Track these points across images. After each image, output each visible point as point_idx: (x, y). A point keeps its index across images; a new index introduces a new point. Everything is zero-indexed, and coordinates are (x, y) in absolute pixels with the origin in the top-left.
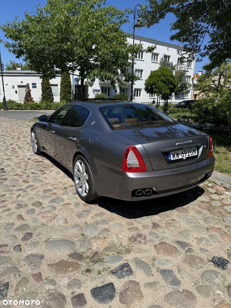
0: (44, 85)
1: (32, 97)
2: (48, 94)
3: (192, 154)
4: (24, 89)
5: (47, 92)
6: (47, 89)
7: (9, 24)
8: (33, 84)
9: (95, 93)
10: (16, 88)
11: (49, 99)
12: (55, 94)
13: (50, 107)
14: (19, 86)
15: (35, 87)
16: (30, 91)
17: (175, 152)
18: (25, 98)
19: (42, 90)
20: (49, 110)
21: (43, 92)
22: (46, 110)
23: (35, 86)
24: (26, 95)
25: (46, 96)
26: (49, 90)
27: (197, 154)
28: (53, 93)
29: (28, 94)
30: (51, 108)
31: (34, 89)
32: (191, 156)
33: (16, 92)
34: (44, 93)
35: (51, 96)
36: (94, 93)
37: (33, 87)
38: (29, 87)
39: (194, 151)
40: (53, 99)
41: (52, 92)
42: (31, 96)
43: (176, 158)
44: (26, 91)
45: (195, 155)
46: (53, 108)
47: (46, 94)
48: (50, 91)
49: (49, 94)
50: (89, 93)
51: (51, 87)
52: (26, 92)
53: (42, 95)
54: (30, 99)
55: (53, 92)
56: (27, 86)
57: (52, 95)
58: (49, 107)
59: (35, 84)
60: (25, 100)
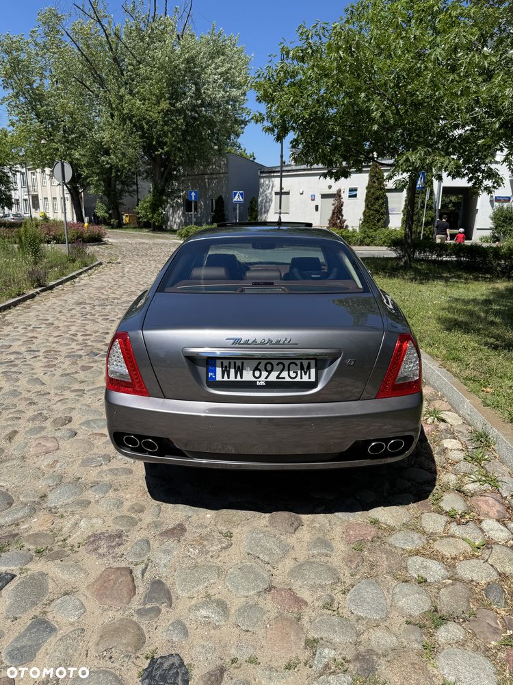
0: (372, 190)
1: (344, 218)
2: (376, 211)
3: (293, 375)
4: (331, 201)
5: (376, 206)
6: (377, 199)
7: (259, 75)
8: (351, 190)
9: (496, 204)
10: (318, 201)
11: (378, 221)
12: (393, 211)
13: (371, 239)
14: (324, 196)
15: (355, 196)
16: (342, 206)
17: (232, 361)
18: (330, 221)
19: (366, 201)
20: (368, 245)
21: (367, 206)
22: (360, 245)
23: (354, 193)
24: (333, 214)
25: (372, 215)
26: (381, 201)
27: (313, 379)
28: (389, 208)
29: (338, 212)
30: (372, 242)
31: (353, 200)
32: (288, 379)
33: (317, 208)
34: (370, 209)
35: (382, 214)
36: (493, 207)
37: (350, 196)
38: (340, 196)
39: (302, 368)
40: (387, 222)
41: (387, 207)
42: (342, 216)
43: (232, 378)
44: (333, 205)
45: (305, 378)
46: (377, 242)
47: (372, 212)
48: (383, 204)
49: (379, 211)
50: (478, 207)
51: (388, 194)
52: (333, 207)
53: (364, 214)
54: (341, 221)
55: (390, 206)
56: (338, 196)
57: (387, 213)
58: (368, 240)
59: (355, 190)
60: (329, 224)
